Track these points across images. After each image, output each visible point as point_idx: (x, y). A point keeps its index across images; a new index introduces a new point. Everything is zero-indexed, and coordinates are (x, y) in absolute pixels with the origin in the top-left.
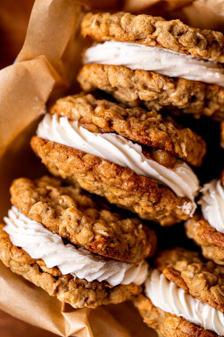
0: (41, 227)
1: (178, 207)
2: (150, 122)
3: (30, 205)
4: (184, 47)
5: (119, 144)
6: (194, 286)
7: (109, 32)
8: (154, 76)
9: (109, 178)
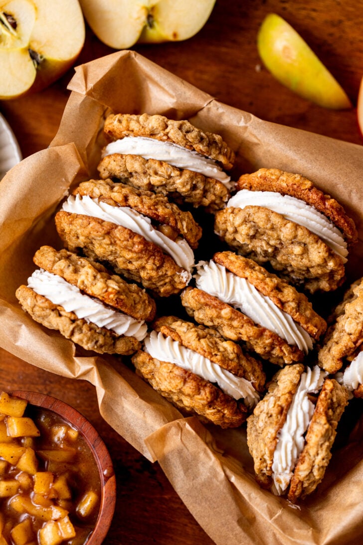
0: (63, 280)
1: (178, 273)
2: (159, 201)
3: (54, 262)
4: (190, 142)
5: (133, 215)
6: (187, 337)
7: (129, 127)
8: (164, 164)
9: (123, 241)
